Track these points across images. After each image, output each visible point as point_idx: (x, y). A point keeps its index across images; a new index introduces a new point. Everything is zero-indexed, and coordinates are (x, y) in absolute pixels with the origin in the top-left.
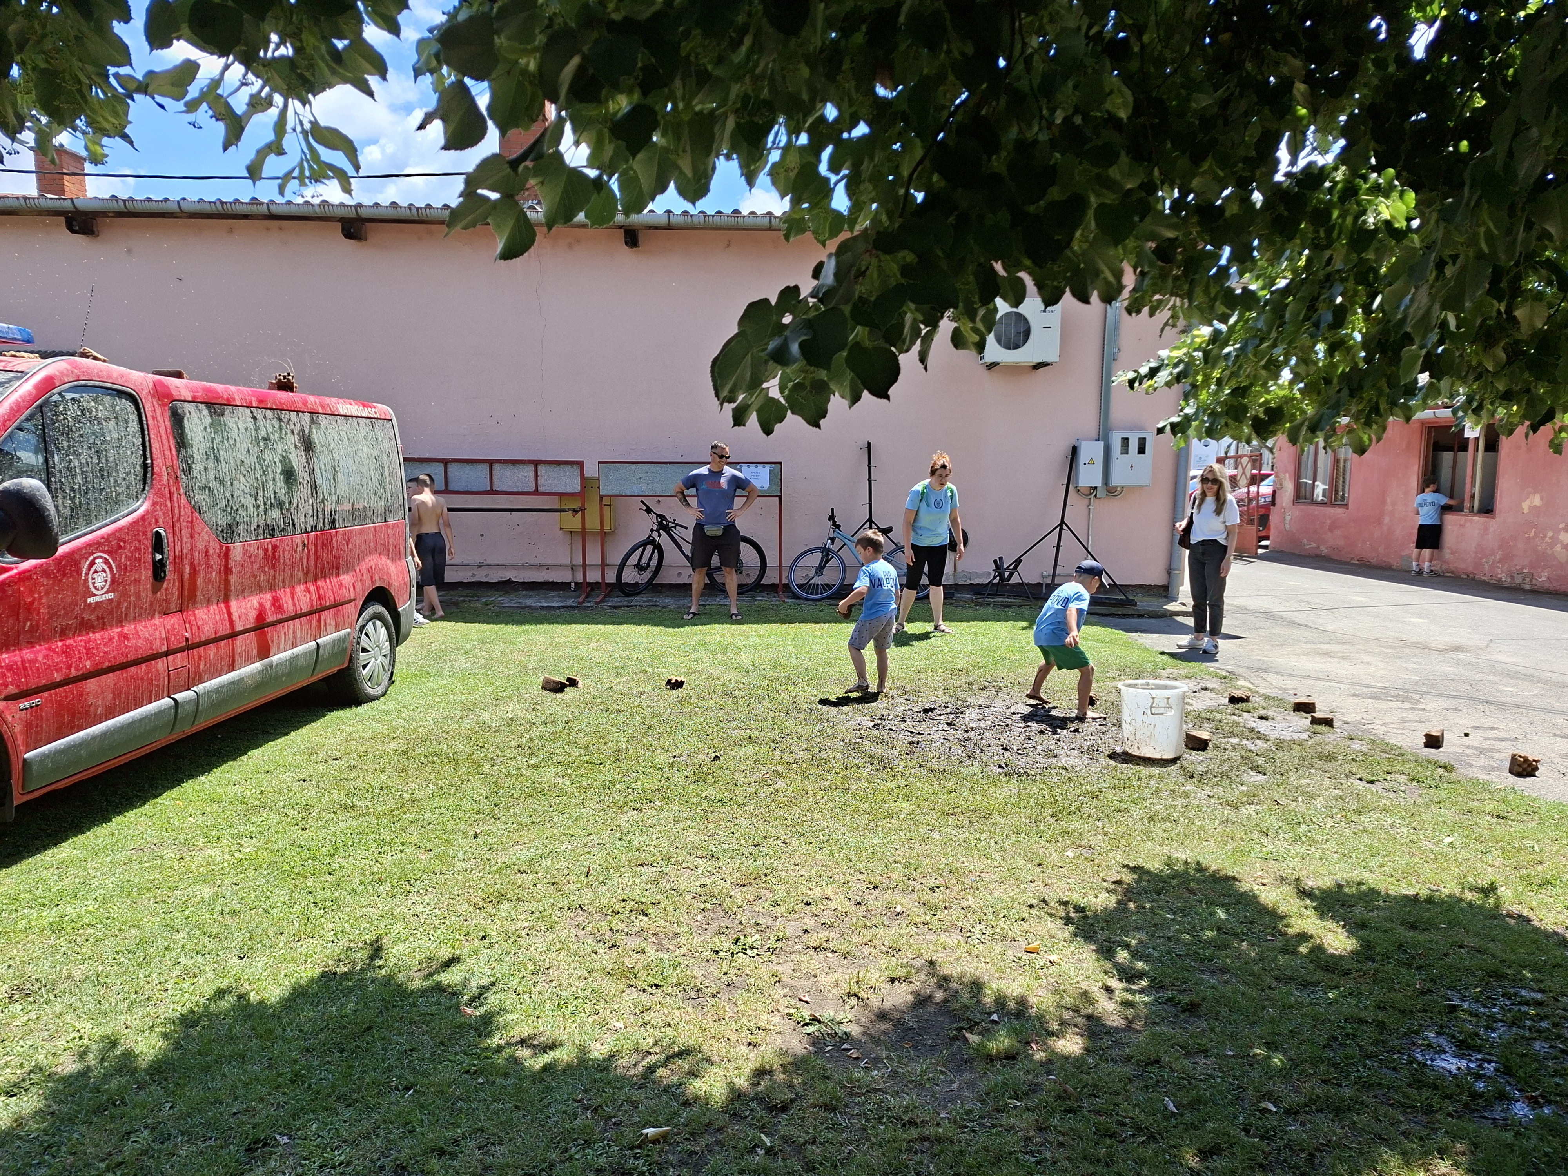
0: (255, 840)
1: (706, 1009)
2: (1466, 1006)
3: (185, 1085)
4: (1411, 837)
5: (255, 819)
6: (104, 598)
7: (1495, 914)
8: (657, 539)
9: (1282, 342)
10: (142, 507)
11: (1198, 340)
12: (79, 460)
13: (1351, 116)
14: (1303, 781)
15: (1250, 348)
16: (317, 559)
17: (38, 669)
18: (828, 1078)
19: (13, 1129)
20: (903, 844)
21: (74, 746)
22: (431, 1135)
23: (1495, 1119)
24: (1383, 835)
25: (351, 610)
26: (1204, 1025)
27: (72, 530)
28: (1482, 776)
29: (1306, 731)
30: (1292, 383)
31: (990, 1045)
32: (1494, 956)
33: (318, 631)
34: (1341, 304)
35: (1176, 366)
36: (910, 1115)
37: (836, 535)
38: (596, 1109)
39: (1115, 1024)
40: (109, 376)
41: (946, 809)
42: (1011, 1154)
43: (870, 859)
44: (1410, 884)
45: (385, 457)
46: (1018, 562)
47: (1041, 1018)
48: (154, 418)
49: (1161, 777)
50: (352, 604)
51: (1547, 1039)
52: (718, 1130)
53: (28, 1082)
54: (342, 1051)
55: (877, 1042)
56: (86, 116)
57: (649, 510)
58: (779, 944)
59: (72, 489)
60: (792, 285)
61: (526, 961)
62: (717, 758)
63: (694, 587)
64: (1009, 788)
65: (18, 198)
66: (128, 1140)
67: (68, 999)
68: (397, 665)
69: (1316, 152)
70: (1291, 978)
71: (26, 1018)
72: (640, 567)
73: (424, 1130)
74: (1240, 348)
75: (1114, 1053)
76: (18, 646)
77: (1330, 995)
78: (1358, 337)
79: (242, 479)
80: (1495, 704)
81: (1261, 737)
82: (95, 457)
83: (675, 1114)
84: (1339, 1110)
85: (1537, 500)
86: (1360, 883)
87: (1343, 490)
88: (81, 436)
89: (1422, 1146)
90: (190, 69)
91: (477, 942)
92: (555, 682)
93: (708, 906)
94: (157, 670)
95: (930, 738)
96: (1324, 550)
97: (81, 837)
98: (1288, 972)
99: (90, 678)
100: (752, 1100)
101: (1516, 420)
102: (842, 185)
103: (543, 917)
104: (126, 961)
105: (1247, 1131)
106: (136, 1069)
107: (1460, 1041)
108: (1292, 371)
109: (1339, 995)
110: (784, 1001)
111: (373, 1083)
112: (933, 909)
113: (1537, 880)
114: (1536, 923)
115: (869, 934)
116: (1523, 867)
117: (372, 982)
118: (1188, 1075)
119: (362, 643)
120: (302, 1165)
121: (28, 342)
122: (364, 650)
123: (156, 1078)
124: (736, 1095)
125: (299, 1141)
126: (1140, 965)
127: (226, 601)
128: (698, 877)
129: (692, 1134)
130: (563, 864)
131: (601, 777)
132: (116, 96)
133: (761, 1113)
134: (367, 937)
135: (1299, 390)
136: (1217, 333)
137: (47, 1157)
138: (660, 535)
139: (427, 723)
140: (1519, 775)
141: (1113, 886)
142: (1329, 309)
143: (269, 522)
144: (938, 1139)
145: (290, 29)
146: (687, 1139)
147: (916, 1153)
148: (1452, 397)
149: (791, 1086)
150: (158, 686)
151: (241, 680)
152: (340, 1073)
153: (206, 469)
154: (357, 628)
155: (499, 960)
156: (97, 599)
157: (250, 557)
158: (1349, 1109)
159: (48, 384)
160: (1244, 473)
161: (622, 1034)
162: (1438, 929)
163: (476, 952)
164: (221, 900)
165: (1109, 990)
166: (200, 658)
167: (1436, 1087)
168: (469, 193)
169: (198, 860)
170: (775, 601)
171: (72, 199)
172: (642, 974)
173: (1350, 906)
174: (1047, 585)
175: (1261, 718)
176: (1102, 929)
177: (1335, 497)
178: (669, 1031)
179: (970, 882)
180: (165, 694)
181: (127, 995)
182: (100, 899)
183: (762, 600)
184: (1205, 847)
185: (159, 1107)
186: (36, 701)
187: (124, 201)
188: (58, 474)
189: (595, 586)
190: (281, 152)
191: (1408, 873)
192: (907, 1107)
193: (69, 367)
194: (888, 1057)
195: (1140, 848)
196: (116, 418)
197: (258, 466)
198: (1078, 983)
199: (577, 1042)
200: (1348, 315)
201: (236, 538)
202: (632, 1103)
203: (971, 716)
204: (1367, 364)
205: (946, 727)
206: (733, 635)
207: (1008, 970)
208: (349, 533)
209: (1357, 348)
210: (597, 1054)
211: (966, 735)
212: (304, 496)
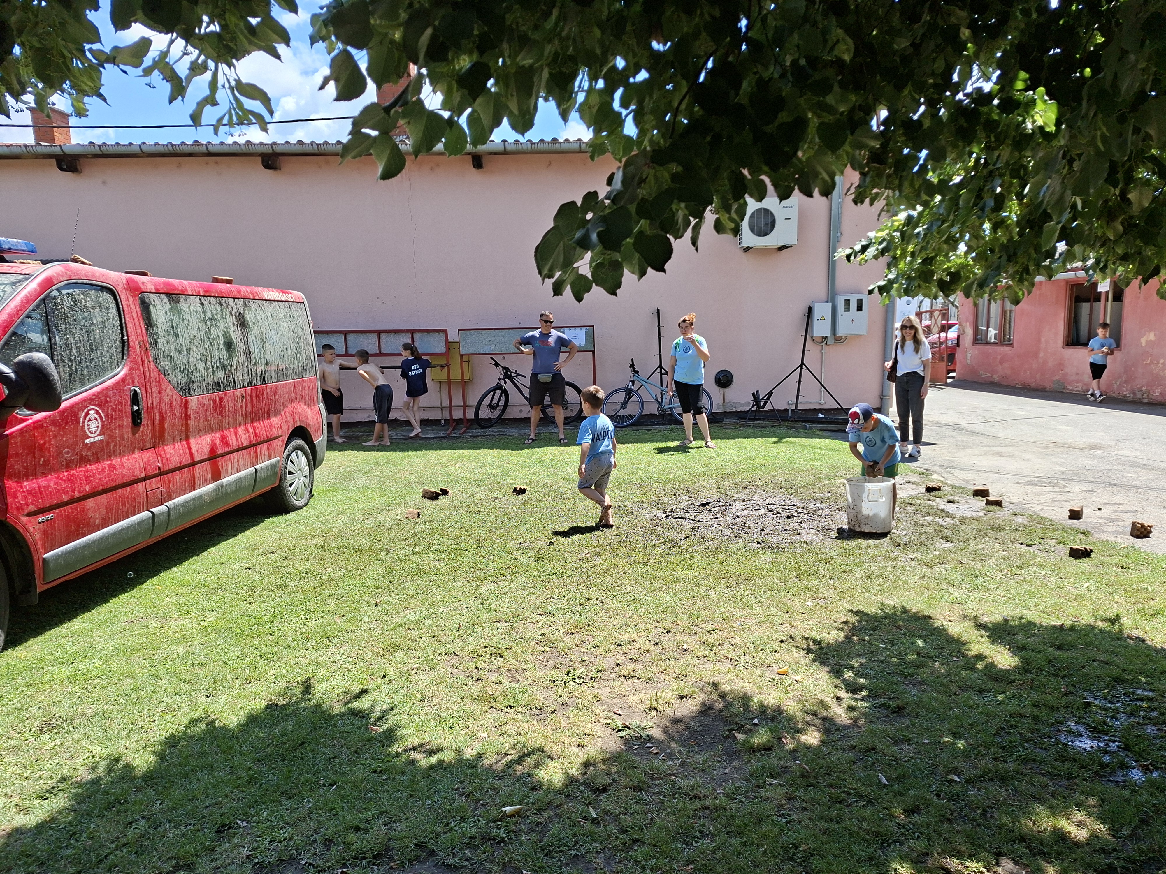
0: (215, 613)
1: (546, 722)
2: (1097, 702)
3: (170, 787)
4: (1058, 584)
5: (214, 597)
6: (97, 439)
7: (1119, 637)
8: (504, 385)
9: (957, 223)
10: (122, 371)
11: (896, 224)
12: (74, 338)
13: (1004, 53)
14: (979, 547)
15: (935, 228)
16: (252, 407)
17: (50, 492)
18: (636, 768)
19: (47, 822)
20: (688, 601)
21: (80, 548)
22: (349, 817)
23: (1117, 782)
24: (1038, 583)
25: (279, 443)
26: (908, 722)
27: (71, 390)
28: (1111, 539)
29: (982, 510)
30: (966, 253)
31: (752, 741)
32: (1118, 667)
33: (256, 460)
34: (1000, 193)
35: (880, 243)
36: (695, 791)
37: (635, 378)
38: (468, 795)
39: (844, 723)
40: (93, 276)
41: (719, 574)
42: (768, 817)
43: (664, 612)
44: (1057, 618)
45: (300, 330)
46: (770, 394)
47: (789, 720)
48: (128, 306)
49: (876, 547)
50: (280, 439)
51: (1155, 724)
52: (557, 807)
53: (56, 789)
54: (283, 760)
55: (671, 740)
56: (70, 81)
57: (497, 365)
58: (599, 674)
59: (70, 360)
60: (592, 191)
61: (415, 692)
62: (551, 543)
63: (532, 420)
64: (766, 558)
65: (20, 146)
66: (131, 827)
67: (83, 730)
68: (315, 483)
70: (971, 687)
71: (53, 744)
72: (491, 407)
73: (345, 813)
74: (927, 229)
75: (842, 744)
76: (35, 476)
77: (999, 698)
78: (1015, 218)
79: (195, 349)
80: (1122, 486)
81: (949, 515)
82: (86, 336)
83: (526, 796)
84: (1004, 779)
85: (1152, 336)
86: (1021, 618)
87: (1010, 333)
88: (75, 320)
89: (1064, 802)
90: (145, 44)
91: (379, 680)
92: (431, 492)
93: (547, 649)
94: (138, 491)
95: (707, 524)
96: (996, 378)
97: (87, 614)
98: (969, 683)
99: (89, 498)
100: (581, 785)
101: (1131, 275)
102: (630, 117)
103: (427, 660)
104: (124, 701)
105: (938, 796)
106: (134, 777)
107: (1093, 728)
108: (966, 244)
109: (1004, 698)
110: (603, 715)
111: (307, 782)
112: (711, 647)
113: (1149, 612)
114: (1148, 642)
115: (664, 665)
116: (1140, 603)
117: (304, 711)
118: (896, 758)
119: (288, 468)
120: (256, 841)
121: (33, 253)
122: (290, 473)
123: (149, 783)
124: (571, 781)
125: (254, 825)
126: (862, 681)
127: (187, 439)
128: (539, 629)
129: (538, 810)
130: (441, 622)
131: (467, 559)
132: (91, 66)
133: (588, 793)
134: (299, 679)
135: (972, 258)
136: (910, 217)
137: (72, 842)
138: (505, 383)
139: (338, 524)
140: (1138, 537)
141: (841, 626)
142: (991, 197)
143: (216, 380)
144: (716, 808)
145: (217, 11)
146: (534, 814)
147: (700, 818)
148: (1084, 259)
149: (609, 774)
150: (139, 503)
151: (201, 496)
152: (282, 776)
153: (168, 342)
154: (285, 456)
155: (396, 692)
156: (92, 440)
157: (203, 407)
158: (1012, 778)
159: (48, 283)
160: (936, 323)
161: (486, 741)
162: (1077, 649)
163: (379, 687)
164: (192, 656)
165: (839, 699)
166: (169, 481)
167: (1075, 761)
168: (355, 132)
169: (174, 628)
171: (60, 146)
172: (500, 699)
173: (1014, 635)
174: (792, 410)
175: (949, 502)
176: (833, 656)
177: (1004, 339)
178: (520, 738)
179: (737, 626)
180: (145, 508)
181: (126, 726)
182: (104, 658)
184: (908, 596)
185: (150, 804)
186: (50, 516)
187: (99, 146)
188: (59, 349)
189: (459, 421)
190: (215, 103)
191: (1057, 609)
192: (693, 786)
193: (63, 270)
194: (679, 752)
195: (861, 598)
196: (100, 306)
197: (206, 339)
198: (816, 695)
199: (454, 748)
200: (1006, 201)
201: (192, 393)
202: (495, 790)
203: (737, 507)
204: (1020, 236)
205: (719, 516)
206: (561, 454)
207: (765, 688)
208: (276, 387)
209: (1013, 226)
210: (468, 756)
211: (733, 521)
212: (241, 361)
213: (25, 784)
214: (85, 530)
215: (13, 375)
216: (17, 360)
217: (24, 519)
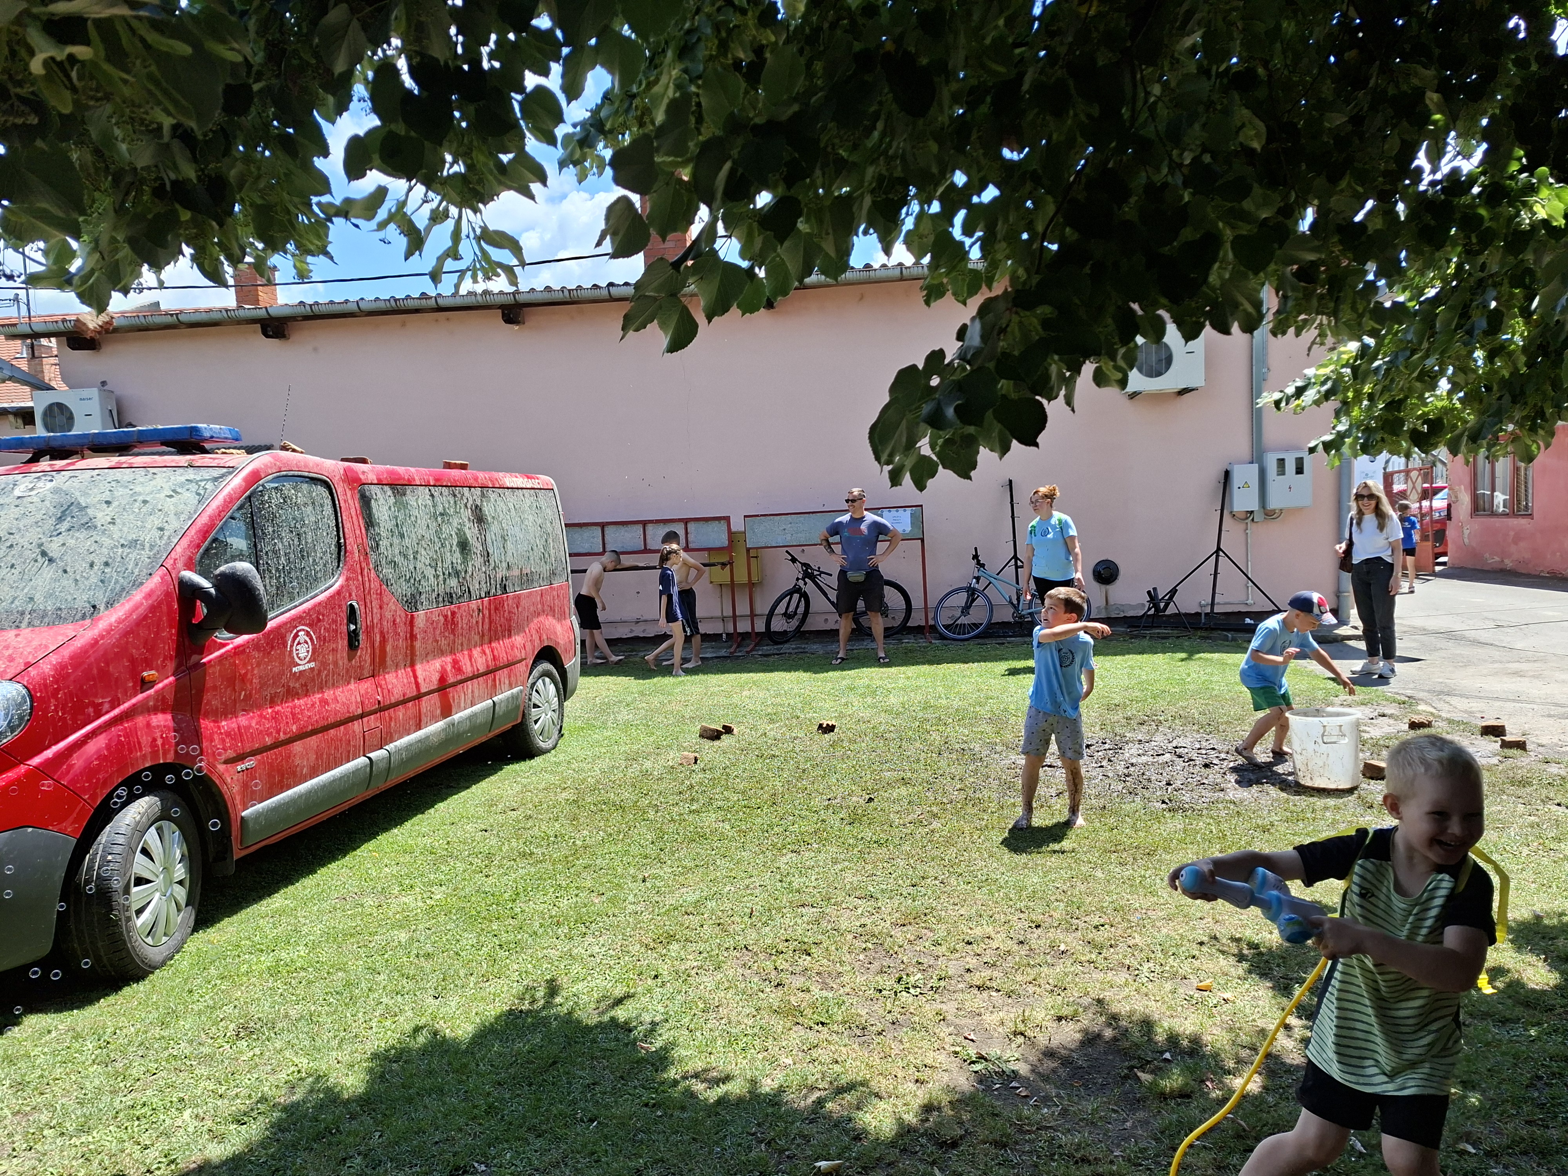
0: (444, 888)
1: (872, 1047)
3: (391, 1116)
5: (443, 868)
6: (307, 667)
8: (803, 587)
9: (1434, 354)
10: (337, 582)
11: (1345, 357)
12: (283, 543)
13: (1492, 119)
14: (1493, 809)
15: (1401, 360)
16: (491, 622)
17: (252, 734)
18: (997, 1115)
19: (245, 1154)
20: (1064, 883)
21: (284, 804)
22: (615, 1165)
25: (522, 668)
27: (278, 606)
29: (1495, 755)
30: (1450, 393)
31: (1162, 1083)
33: (494, 690)
34: (1495, 308)
35: (1323, 383)
36: (1082, 1152)
37: (981, 573)
38: (769, 1142)
39: (1295, 1063)
40: (306, 466)
41: (1108, 846)
43: (1031, 898)
45: (549, 525)
46: (1174, 592)
47: (1216, 1056)
48: (346, 501)
49: (1337, 808)
50: (524, 663)
52: (889, 1165)
53: (256, 1112)
54: (530, 1085)
55: (1045, 1078)
56: (295, 241)
57: (794, 560)
58: (942, 983)
59: (277, 570)
60: (937, 349)
61: (696, 999)
62: (871, 800)
63: (841, 632)
64: (1175, 824)
65: (220, 310)
66: (344, 1165)
67: (286, 1036)
68: (565, 719)
69: (1460, 157)
71: (251, 1054)
72: (787, 616)
73: (609, 1159)
74: (1390, 361)
76: (235, 713)
77: (1533, 1032)
78: (1519, 340)
79: (423, 552)
82: (296, 540)
83: (846, 1148)
84: (1544, 1153)
86: (1562, 915)
87: (1526, 500)
88: (284, 521)
90: (381, 193)
91: (650, 982)
92: (711, 730)
93: (870, 945)
94: (354, 732)
96: (1509, 564)
97: (291, 888)
98: (1483, 1009)
99: (295, 741)
100: (922, 1135)
102: (977, 246)
103: (711, 956)
104: (335, 1001)
108: (1450, 380)
109: (1540, 1033)
110: (949, 1040)
111: (560, 1115)
112: (1099, 948)
115: (1033, 973)
117: (555, 1019)
119: (533, 700)
121: (237, 440)
122: (536, 706)
123: (366, 1109)
124: (905, 1131)
125: (495, 1169)
127: (412, 665)
128: (858, 918)
129: (863, 1168)
130: (728, 905)
131: (759, 820)
132: (318, 221)
133: (931, 1148)
134: (547, 976)
135: (1459, 399)
136: (1365, 348)
138: (805, 584)
139: (594, 773)
142: (1482, 315)
143: (448, 591)
145: (463, 149)
146: (859, 1173)
149: (961, 1123)
150: (355, 746)
151: (427, 737)
152: (529, 1106)
153: (391, 545)
154: (529, 685)
155: (671, 999)
156: (301, 668)
157: (432, 624)
158: (1557, 1153)
159: (255, 477)
160: (1414, 487)
161: (792, 1070)
163: (649, 991)
164: (416, 945)
165: (1287, 1027)
166: (391, 718)
169: (394, 908)
170: (923, 643)
171: (265, 308)
172: (808, 1012)
173: (1553, 939)
174: (1207, 614)
176: (1278, 966)
177: (1518, 508)
178: (837, 1068)
179: (1136, 920)
180: (361, 753)
181: (337, 1033)
182: (310, 944)
183: (909, 642)
185: (368, 1136)
186: (250, 763)
187: (311, 306)
188: (265, 557)
189: (745, 636)
190: (457, 257)
192: (1079, 1145)
193: (272, 460)
194: (1058, 1096)
196: (313, 503)
197: (436, 540)
198: (1254, 1020)
199: (748, 1077)
200: (1505, 319)
201: (419, 607)
202: (804, 1137)
203: (1131, 752)
204: (1529, 368)
205: (1104, 763)
206: (881, 678)
207: (1180, 1009)
208: (519, 597)
209: (1519, 353)
210: (768, 1089)
211: (1126, 771)
212: (477, 564)
213: (219, 1103)
214: (291, 781)
215: (213, 591)
216: (217, 572)
217: (221, 767)
